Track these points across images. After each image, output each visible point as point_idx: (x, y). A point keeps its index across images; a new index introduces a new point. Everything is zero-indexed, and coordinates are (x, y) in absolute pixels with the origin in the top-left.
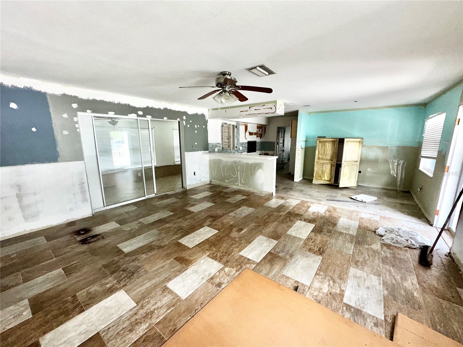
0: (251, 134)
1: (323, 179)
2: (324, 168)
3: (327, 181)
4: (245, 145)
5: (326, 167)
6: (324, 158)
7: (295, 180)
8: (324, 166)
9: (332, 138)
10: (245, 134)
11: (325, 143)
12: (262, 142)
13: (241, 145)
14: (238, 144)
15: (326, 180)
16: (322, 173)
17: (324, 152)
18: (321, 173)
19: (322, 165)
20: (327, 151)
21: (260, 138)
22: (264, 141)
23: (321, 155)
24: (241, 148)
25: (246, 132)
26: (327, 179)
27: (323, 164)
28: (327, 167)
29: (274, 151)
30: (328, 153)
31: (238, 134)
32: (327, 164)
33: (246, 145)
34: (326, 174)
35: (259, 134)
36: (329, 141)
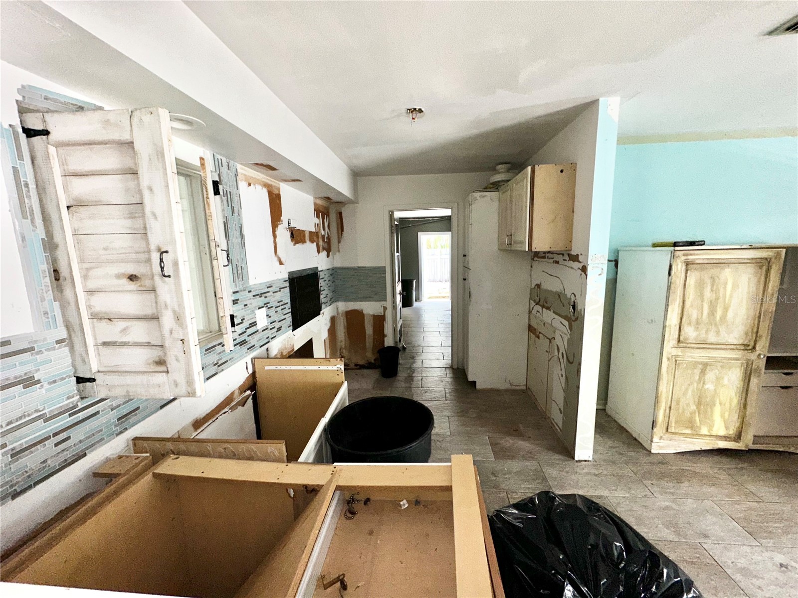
0: (296, 236)
1: (704, 431)
2: (710, 386)
3: (726, 438)
4: (278, 296)
5: (718, 379)
6: (712, 338)
7: (578, 455)
8: (710, 375)
9: (751, 248)
10: (275, 236)
11: (714, 271)
12: (333, 269)
13: (260, 301)
14: (244, 296)
15: (717, 436)
16: (699, 404)
17: (712, 312)
18: (693, 407)
19: (697, 372)
20: (726, 309)
21: (328, 256)
22: (338, 264)
23: (697, 329)
24: (262, 319)
25: (274, 226)
26: (722, 432)
27: (705, 365)
28: (726, 381)
29: (385, 300)
30: (730, 314)
31: (235, 239)
32: (725, 364)
33: (285, 296)
34: (717, 410)
35: (323, 236)
36: (741, 262)
